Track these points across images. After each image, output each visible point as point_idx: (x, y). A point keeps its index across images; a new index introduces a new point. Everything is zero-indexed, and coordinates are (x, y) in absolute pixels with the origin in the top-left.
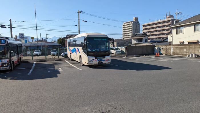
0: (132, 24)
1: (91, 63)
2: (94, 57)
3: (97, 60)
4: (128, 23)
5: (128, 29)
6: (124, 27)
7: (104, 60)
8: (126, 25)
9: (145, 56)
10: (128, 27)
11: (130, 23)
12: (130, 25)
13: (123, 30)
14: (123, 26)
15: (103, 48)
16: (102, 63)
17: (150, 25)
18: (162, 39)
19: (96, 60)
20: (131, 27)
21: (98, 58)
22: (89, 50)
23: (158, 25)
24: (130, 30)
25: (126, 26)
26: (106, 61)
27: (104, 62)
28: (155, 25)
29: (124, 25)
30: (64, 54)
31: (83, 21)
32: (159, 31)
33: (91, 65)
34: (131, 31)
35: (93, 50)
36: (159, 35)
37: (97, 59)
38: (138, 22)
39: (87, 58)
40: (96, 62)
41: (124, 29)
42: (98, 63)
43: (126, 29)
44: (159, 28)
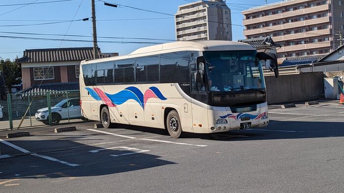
0: (204, 10)
1: (222, 126)
2: (229, 108)
3: (238, 116)
4: (193, 6)
5: (194, 27)
6: (180, 19)
7: (253, 117)
8: (188, 14)
9: (307, 103)
10: (194, 20)
11: (201, 7)
12: (201, 15)
13: (178, 30)
14: (177, 17)
15: (239, 81)
16: (250, 123)
17: (266, 13)
18: (308, 54)
19: (234, 117)
20: (202, 22)
21: (239, 109)
22: (214, 89)
23: (292, 13)
24: (202, 29)
25: (187, 18)
26: (259, 117)
27: (254, 122)
28: (283, 11)
29: (179, 13)
30: (47, 114)
31: (106, 4)
32: (297, 30)
33: (222, 130)
34: (205, 32)
35: (226, 90)
36: (297, 42)
37: (236, 114)
38: (225, 5)
39: (210, 112)
40: (233, 123)
41: (180, 26)
42: (242, 124)
43: (189, 28)
44: (296, 20)
